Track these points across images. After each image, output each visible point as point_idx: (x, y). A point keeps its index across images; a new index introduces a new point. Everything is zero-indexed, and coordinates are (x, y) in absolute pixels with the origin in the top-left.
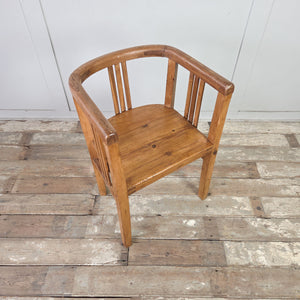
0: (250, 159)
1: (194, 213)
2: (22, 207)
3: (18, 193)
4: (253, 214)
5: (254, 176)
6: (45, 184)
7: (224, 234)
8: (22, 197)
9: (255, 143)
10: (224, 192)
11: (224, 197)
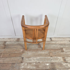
0: (61, 47)
1: (48, 62)
2: (3, 61)
3: (2, 57)
4: (63, 61)
5: (63, 51)
6: (9, 55)
7: (56, 67)
8: (3, 58)
9: (62, 43)
10: (55, 56)
11: (56, 57)
